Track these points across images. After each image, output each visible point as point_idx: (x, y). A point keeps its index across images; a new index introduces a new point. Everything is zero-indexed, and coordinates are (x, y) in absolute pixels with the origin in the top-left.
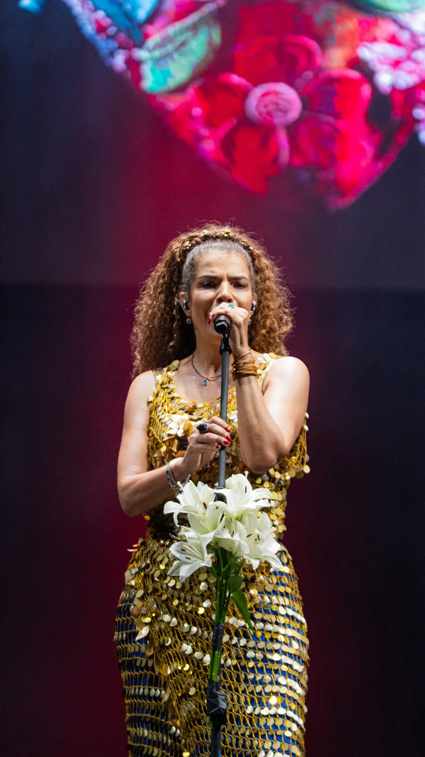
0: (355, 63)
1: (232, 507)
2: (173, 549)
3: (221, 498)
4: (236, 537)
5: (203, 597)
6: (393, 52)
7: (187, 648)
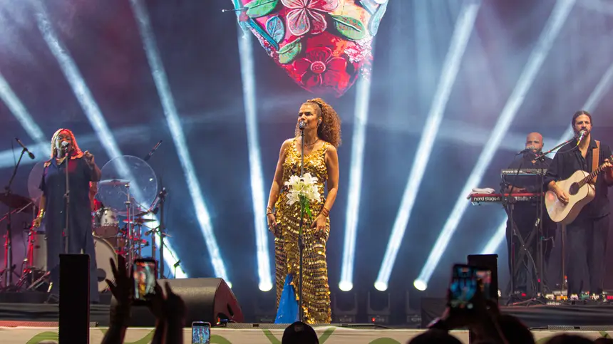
0: (344, 55)
1: (305, 183)
2: (288, 196)
3: (302, 180)
4: (307, 192)
5: (296, 212)
6: (354, 51)
7: (289, 228)
